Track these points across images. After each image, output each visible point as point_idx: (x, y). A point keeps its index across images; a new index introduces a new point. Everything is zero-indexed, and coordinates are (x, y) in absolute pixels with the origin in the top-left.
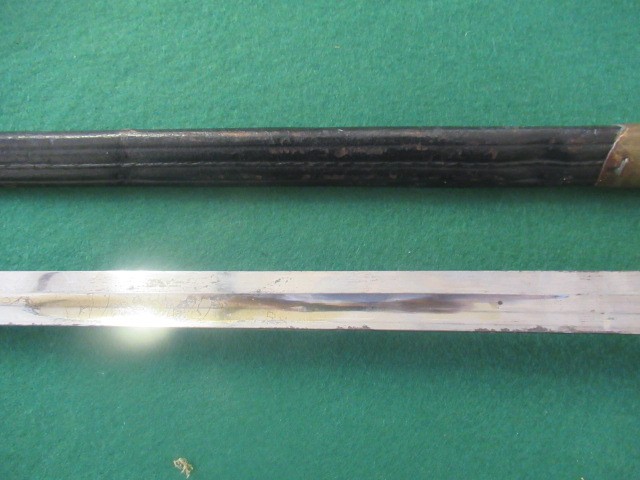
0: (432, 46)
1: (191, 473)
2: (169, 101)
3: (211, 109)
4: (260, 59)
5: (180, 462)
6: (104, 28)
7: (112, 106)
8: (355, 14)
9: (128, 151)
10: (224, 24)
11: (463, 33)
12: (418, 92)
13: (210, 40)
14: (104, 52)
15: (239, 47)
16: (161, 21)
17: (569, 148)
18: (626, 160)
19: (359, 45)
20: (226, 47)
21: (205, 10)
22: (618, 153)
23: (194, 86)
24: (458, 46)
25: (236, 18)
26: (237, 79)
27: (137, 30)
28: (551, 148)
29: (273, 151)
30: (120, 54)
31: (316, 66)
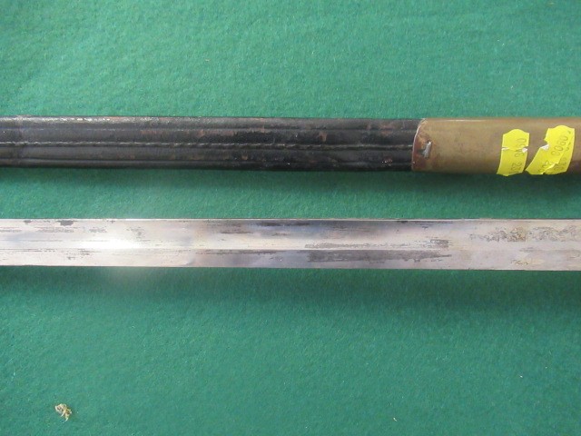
0: (285, 62)
1: (69, 418)
2: (65, 101)
3: (100, 109)
4: (143, 68)
5: (61, 408)
6: (12, 39)
7: (16, 104)
8: (223, 33)
9: (22, 130)
10: (114, 39)
11: (310, 52)
12: (273, 99)
13: (102, 51)
14: (11, 58)
15: (126, 58)
16: (62, 35)
17: (383, 133)
18: (430, 143)
19: (226, 59)
20: (115, 58)
21: (100, 27)
22: (421, 136)
23: (87, 89)
24: (306, 63)
25: (124, 34)
26: (123, 85)
27: (40, 41)
28: (369, 133)
29: (143, 132)
30: (25, 61)
31: (190, 75)
